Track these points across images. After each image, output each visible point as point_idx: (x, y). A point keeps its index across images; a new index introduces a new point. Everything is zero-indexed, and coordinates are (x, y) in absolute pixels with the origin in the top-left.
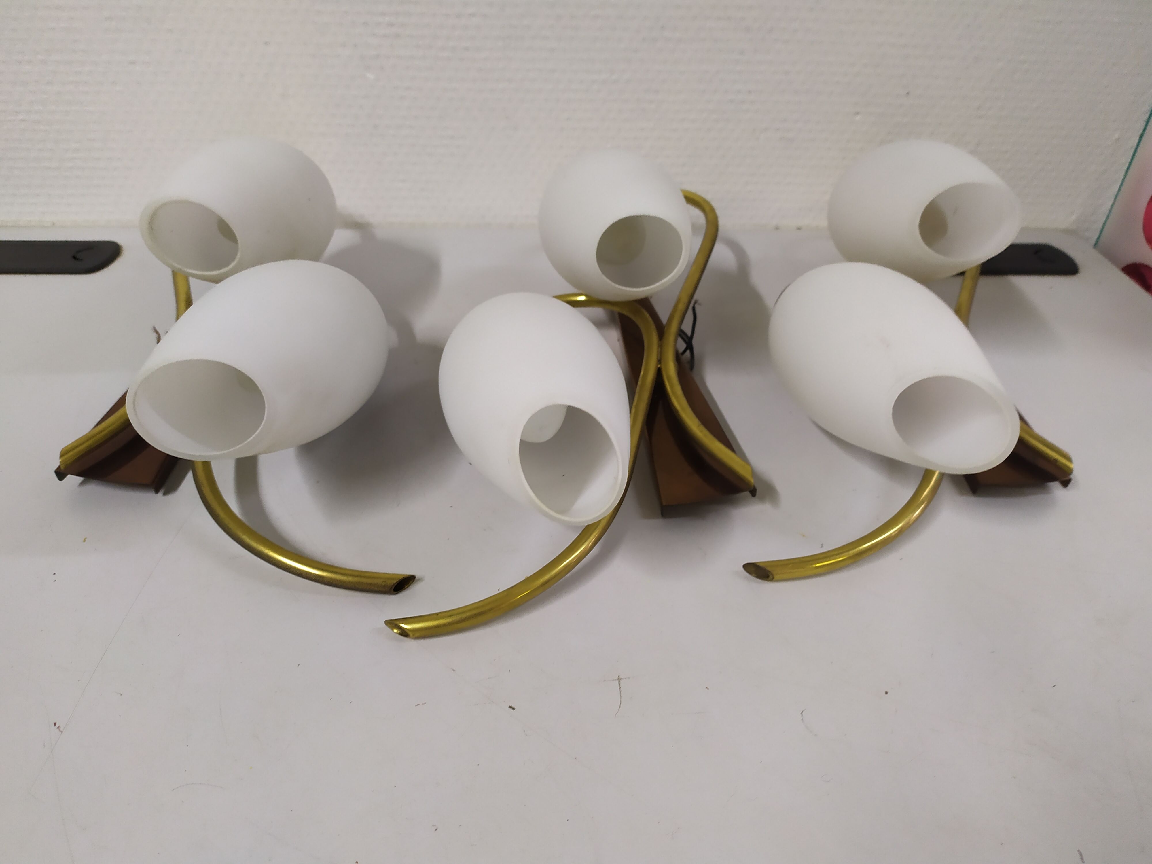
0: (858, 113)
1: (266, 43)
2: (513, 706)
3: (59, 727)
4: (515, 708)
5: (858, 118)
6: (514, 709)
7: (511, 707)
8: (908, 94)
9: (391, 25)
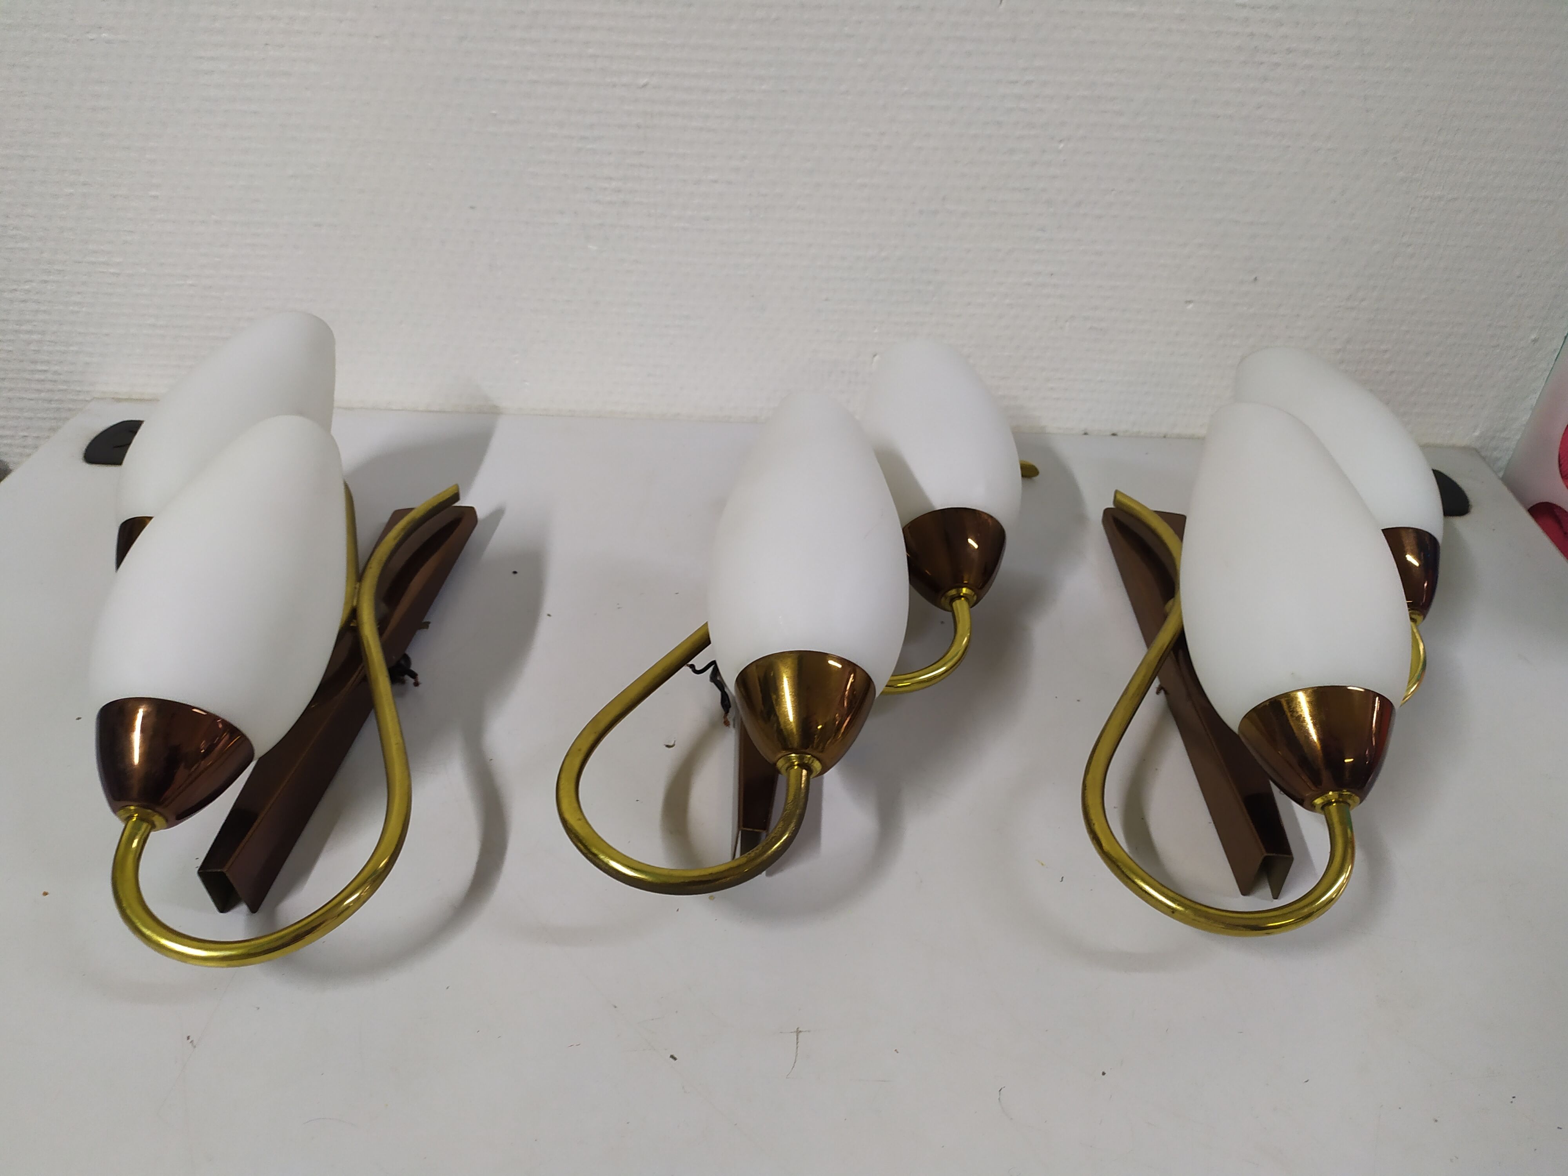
0: (1190, 302)
1: (472, 208)
2: (676, 1056)
3: (192, 1042)
4: (677, 1058)
5: (1190, 306)
6: (675, 1059)
7: (672, 1057)
8: (1256, 279)
9: (618, 191)
